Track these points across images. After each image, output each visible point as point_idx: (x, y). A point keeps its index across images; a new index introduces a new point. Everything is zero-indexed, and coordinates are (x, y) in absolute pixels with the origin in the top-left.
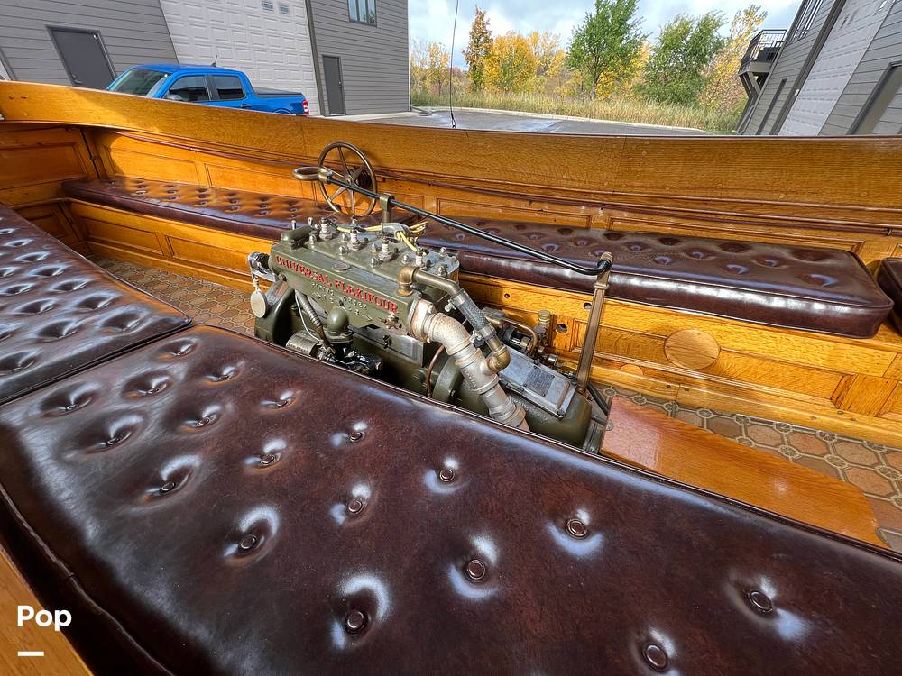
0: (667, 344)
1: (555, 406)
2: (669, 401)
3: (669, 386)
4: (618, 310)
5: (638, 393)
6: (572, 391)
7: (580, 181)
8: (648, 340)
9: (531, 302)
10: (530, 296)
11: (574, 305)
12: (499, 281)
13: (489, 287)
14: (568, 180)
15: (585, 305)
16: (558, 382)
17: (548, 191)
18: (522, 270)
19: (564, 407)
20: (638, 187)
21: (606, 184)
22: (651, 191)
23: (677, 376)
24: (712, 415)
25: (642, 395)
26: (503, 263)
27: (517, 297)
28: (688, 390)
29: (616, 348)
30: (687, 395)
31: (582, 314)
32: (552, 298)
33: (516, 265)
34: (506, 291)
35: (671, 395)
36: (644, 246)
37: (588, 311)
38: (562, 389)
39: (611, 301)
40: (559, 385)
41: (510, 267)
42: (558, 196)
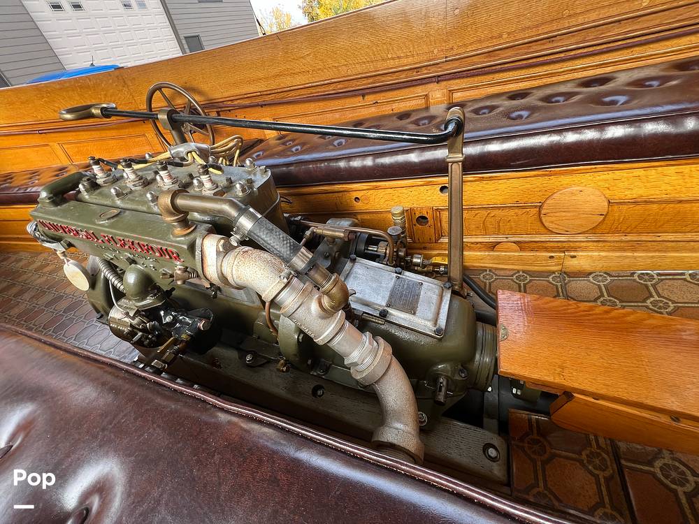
0: (543, 212)
1: (430, 324)
2: (554, 273)
3: (551, 257)
4: (478, 186)
5: (518, 271)
6: (447, 296)
7: (407, 57)
8: (520, 212)
9: (383, 200)
10: (381, 193)
11: (430, 192)
12: (344, 186)
13: (336, 195)
14: (393, 59)
15: (442, 189)
16: (429, 289)
17: (378, 77)
18: (364, 168)
19: (442, 322)
20: (471, 44)
21: (436, 51)
22: (487, 44)
23: (559, 244)
24: (609, 278)
25: (524, 272)
26: (342, 164)
27: (367, 199)
28: (574, 257)
29: (485, 228)
30: (574, 262)
31: (441, 200)
32: (404, 190)
33: (356, 163)
34: (355, 195)
35: (556, 265)
36: (492, 108)
37: (446, 195)
38: (435, 298)
39: (469, 178)
40: (429, 294)
41: (351, 168)
42: (389, 80)
